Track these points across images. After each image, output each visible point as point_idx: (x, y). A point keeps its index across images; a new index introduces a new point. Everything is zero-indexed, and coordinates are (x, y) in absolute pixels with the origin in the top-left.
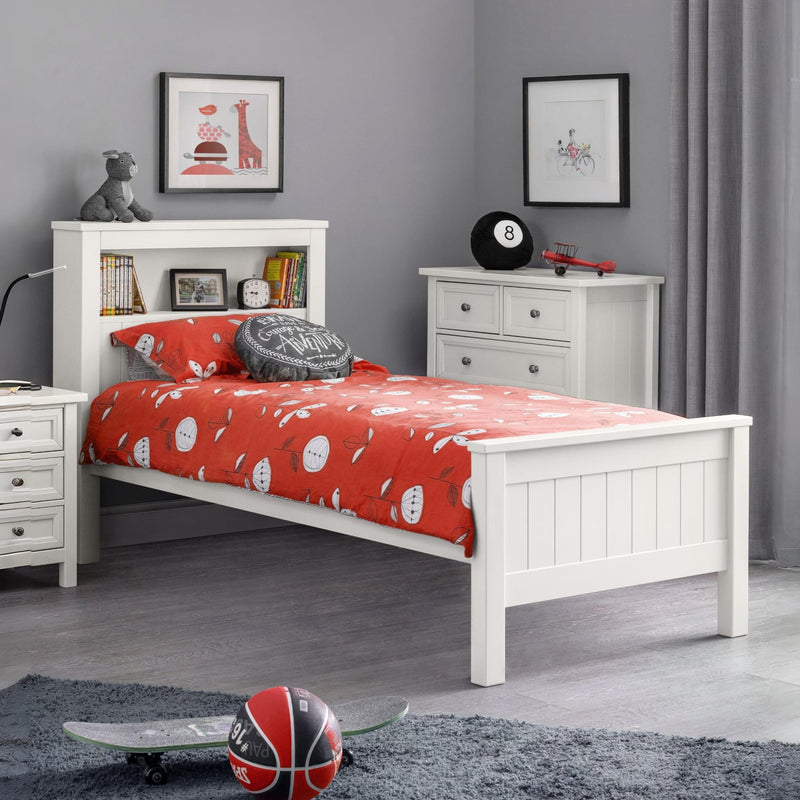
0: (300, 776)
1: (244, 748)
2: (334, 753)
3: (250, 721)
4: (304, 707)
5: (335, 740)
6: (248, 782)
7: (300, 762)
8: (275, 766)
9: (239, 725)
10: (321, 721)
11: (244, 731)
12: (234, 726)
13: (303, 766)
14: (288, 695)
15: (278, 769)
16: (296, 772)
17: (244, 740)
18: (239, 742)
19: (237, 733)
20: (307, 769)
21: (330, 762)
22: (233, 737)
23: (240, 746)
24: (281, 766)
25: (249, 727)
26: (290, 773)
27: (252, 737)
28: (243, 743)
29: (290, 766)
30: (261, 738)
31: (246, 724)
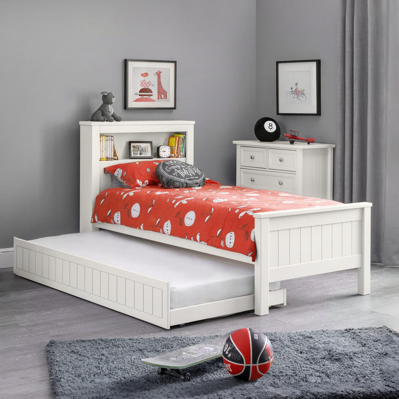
0: (254, 368)
1: (229, 355)
2: (269, 357)
3: (232, 344)
4: (256, 337)
5: (270, 352)
6: (231, 371)
7: (254, 362)
8: (243, 363)
9: (227, 345)
10: (264, 343)
11: (229, 348)
12: (225, 346)
13: (256, 363)
14: (249, 331)
15: (245, 365)
16: (253, 366)
17: (230, 351)
18: (227, 353)
19: (226, 349)
20: (257, 365)
21: (268, 362)
22: (225, 351)
23: (227, 355)
24: (246, 364)
25: (231, 346)
26: (250, 366)
27: (233, 350)
28: (229, 353)
29: (250, 364)
30: (237, 351)
31: (230, 345)
